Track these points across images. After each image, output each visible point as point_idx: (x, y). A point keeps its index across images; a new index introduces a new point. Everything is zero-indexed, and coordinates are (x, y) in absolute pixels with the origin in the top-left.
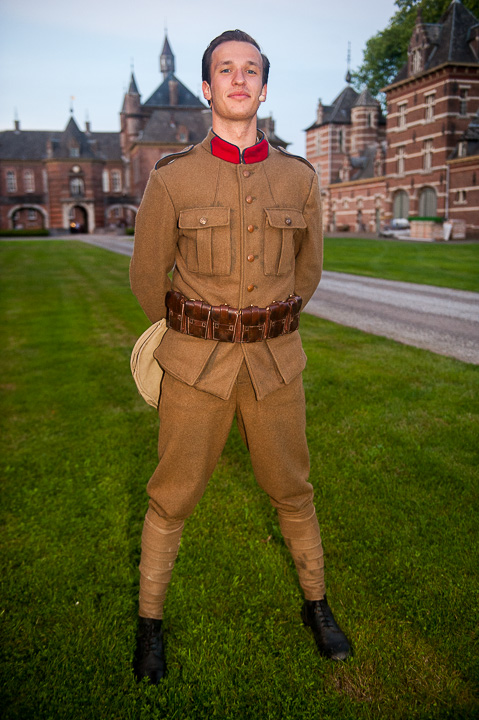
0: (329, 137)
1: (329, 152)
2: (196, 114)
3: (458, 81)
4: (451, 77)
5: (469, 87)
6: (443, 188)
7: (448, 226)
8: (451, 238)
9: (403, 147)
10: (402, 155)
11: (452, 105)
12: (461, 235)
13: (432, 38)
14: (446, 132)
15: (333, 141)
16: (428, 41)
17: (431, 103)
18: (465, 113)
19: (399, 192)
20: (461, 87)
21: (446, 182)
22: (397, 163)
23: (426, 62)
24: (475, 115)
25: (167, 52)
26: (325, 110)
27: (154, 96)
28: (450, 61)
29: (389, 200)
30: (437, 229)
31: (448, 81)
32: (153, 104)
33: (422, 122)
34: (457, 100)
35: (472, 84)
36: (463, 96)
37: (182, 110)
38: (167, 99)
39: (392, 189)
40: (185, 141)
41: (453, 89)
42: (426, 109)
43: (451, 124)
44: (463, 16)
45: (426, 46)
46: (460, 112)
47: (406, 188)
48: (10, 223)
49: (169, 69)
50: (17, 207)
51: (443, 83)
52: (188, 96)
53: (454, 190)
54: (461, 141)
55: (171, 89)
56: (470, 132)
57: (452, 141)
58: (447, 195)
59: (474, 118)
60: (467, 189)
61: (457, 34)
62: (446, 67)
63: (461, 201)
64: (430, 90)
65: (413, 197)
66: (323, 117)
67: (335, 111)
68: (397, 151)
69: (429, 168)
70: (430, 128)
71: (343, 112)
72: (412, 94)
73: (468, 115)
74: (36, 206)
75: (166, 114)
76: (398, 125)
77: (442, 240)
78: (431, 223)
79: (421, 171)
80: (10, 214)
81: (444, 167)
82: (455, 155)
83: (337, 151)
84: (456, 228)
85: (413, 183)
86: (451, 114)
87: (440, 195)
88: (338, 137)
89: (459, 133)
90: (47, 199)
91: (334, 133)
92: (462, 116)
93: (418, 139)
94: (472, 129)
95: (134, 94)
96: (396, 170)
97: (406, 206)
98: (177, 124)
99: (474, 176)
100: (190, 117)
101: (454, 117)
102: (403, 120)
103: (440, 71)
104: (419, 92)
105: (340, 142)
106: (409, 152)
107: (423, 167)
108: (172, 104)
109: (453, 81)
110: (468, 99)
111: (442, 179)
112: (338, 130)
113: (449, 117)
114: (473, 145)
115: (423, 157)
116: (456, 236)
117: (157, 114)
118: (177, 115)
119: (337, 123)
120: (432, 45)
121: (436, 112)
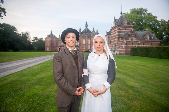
0: (108, 37)
1: (108, 39)
2: (90, 33)
3: (120, 28)
4: (119, 27)
5: (122, 29)
6: (118, 46)
7: (116, 52)
8: (116, 54)
9: (113, 39)
10: (113, 40)
11: (119, 32)
12: (119, 54)
13: (117, 21)
14: (118, 36)
15: (108, 38)
16: (116, 21)
17: (116, 31)
18: (121, 33)
19: (113, 46)
20: (120, 29)
21: (118, 45)
22: (112, 41)
23: (116, 25)
24: (123, 33)
25: (87, 24)
26: (107, 33)
27: (84, 31)
28: (118, 25)
29: (111, 47)
30: (114, 53)
31: (118, 28)
32: (83, 32)
33: (115, 34)
34: (120, 31)
35: (123, 29)
36: (121, 30)
37: (88, 33)
38: (86, 31)
39: (112, 46)
40: (87, 38)
41: (119, 29)
42: (115, 32)
43: (119, 35)
44: (122, 18)
45: (116, 22)
46: (120, 33)
47: (113, 45)
48: (59, 50)
49: (87, 27)
50: (60, 47)
51: (117, 28)
52: (89, 31)
53: (119, 46)
54: (120, 38)
55: (86, 30)
56: (121, 36)
57: (119, 38)
58: (118, 47)
59: (123, 34)
60: (121, 46)
61: (120, 20)
62: (118, 26)
63: (120, 48)
64: (116, 29)
65: (114, 47)
66: (107, 34)
67: (109, 33)
68: (112, 39)
69: (116, 42)
70: (116, 35)
71: (110, 33)
72: (114, 30)
73: (122, 33)
74: (63, 47)
75: (85, 33)
76: (112, 35)
77: (115, 55)
78: (113, 51)
79: (115, 43)
80: (59, 49)
81: (118, 42)
82: (119, 40)
83: (109, 39)
84: (117, 53)
85: (114, 45)
86: (119, 33)
87: (117, 47)
88: (109, 37)
89: (120, 36)
90: (64, 46)
91: (108, 36)
92: (121, 34)
93: (115, 37)
94: (122, 36)
95: (80, 30)
96: (112, 43)
97: (114, 48)
98: (86, 35)
99: (122, 44)
100: (88, 34)
101: (119, 34)
102: (113, 34)
103: (117, 26)
104: (115, 30)
105: (110, 37)
106: (114, 40)
107: (115, 42)
108: (86, 32)
109: (119, 28)
110: (122, 31)
111: (118, 44)
112: (109, 36)
113: (118, 34)
114: (122, 38)
115: (115, 40)
116: (117, 54)
117: (83, 33)
118: (86, 34)
119: (109, 35)
120: (117, 22)
121: (117, 33)
